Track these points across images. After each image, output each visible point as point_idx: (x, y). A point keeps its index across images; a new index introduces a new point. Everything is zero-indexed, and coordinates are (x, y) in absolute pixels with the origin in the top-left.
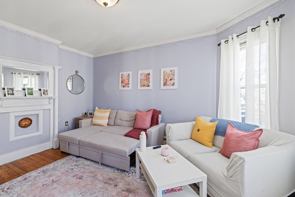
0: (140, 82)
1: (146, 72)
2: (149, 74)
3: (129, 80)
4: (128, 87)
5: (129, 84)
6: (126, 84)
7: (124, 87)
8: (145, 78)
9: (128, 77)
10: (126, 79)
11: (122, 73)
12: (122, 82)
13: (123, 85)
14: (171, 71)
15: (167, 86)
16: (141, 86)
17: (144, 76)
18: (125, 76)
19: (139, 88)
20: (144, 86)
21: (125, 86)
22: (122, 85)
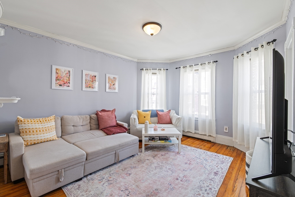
0: (86, 83)
1: (93, 73)
2: (95, 76)
3: (69, 78)
4: (68, 86)
5: (69, 83)
6: (65, 82)
7: (60, 85)
8: (91, 80)
9: (69, 74)
10: (64, 76)
11: (58, 67)
12: (57, 79)
13: (60, 84)
14: (114, 78)
15: (111, 90)
16: (87, 87)
17: (89, 77)
18: (63, 71)
19: (84, 89)
20: (90, 87)
21: (63, 85)
22: (57, 82)
